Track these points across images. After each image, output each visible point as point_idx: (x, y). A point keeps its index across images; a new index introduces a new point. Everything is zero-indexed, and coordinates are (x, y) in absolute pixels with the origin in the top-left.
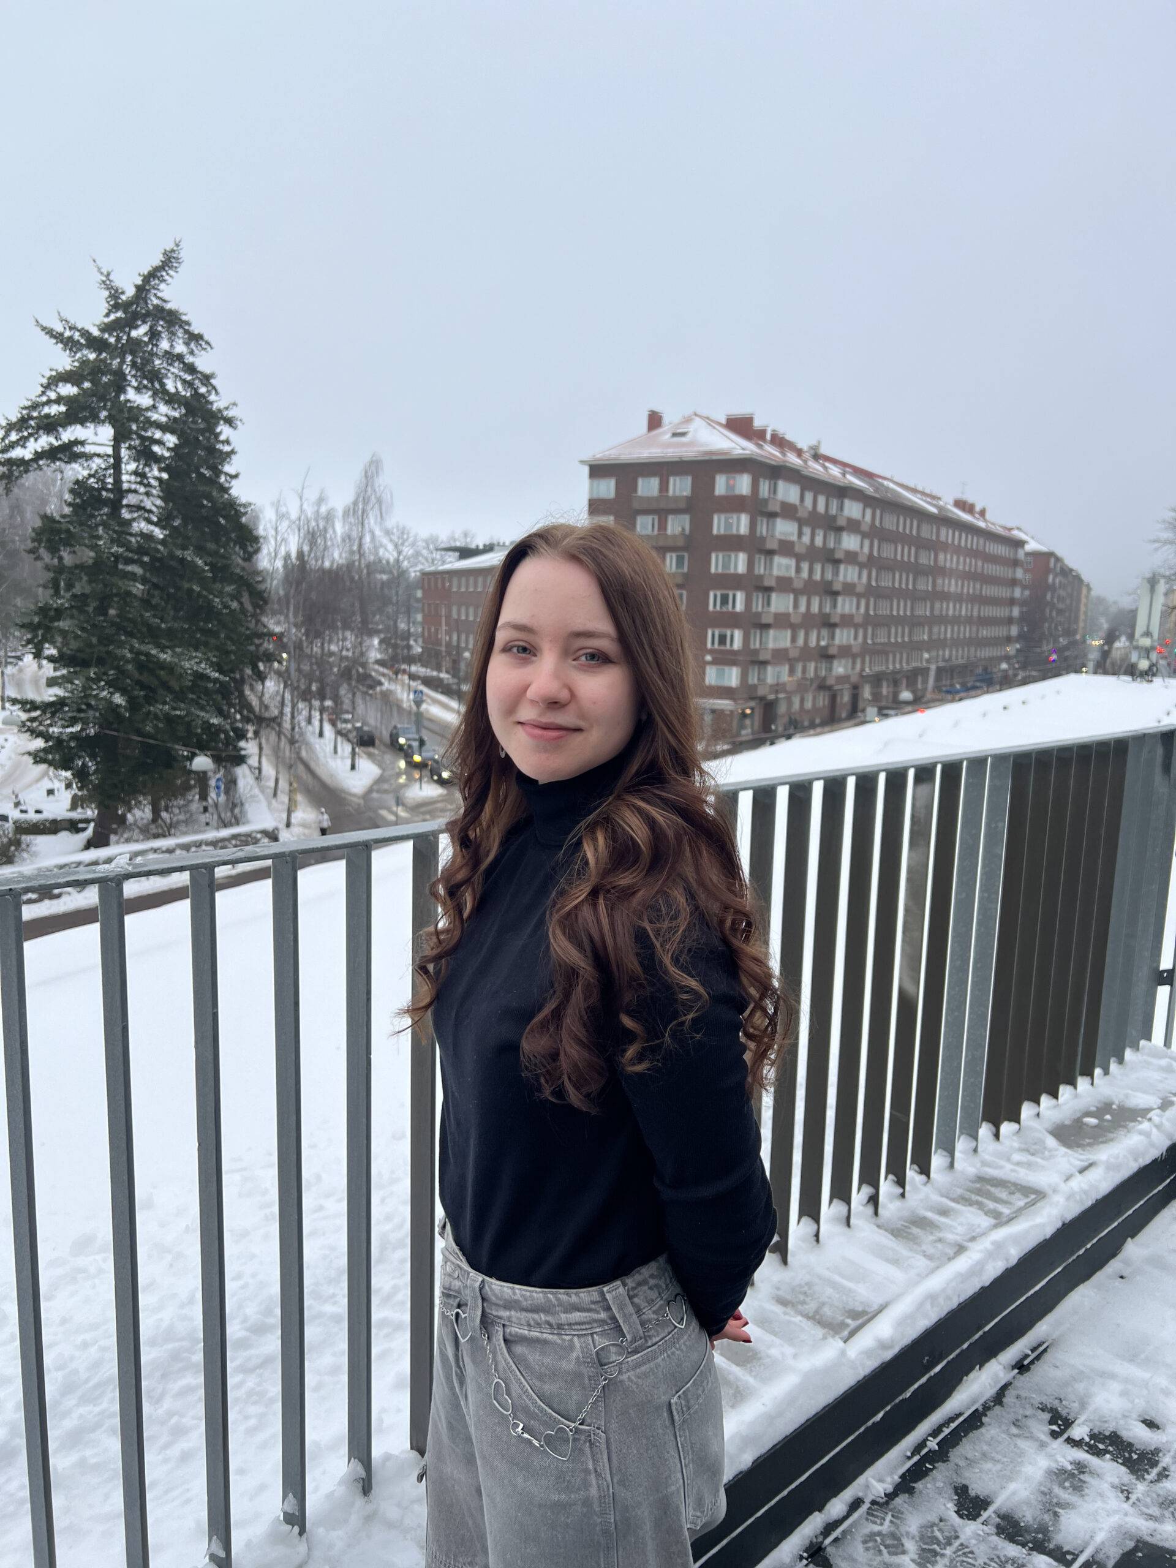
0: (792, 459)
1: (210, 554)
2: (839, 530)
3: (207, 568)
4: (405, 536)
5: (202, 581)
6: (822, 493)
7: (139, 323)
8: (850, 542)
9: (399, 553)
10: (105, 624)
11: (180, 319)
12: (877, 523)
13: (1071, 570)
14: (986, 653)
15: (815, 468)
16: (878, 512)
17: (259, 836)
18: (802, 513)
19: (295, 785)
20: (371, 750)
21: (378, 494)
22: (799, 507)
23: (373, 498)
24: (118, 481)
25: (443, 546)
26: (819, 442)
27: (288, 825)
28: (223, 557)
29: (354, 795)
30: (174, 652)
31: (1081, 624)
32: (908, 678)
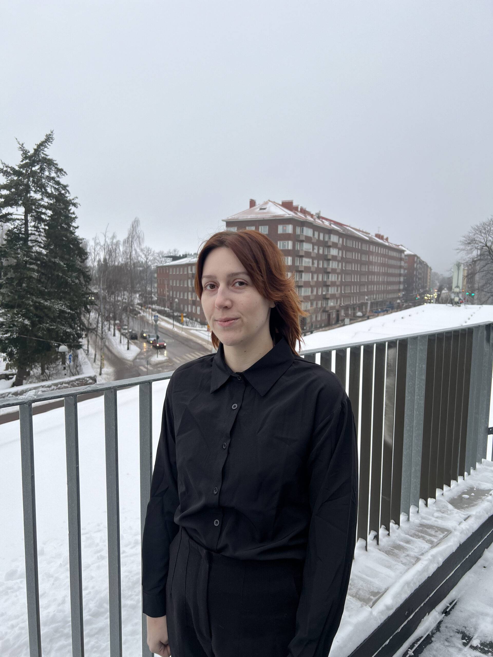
0: (309, 218)
1: (66, 260)
2: (329, 247)
3: (65, 266)
4: (149, 252)
5: (64, 272)
6: (322, 232)
7: (36, 164)
8: (334, 252)
9: (147, 259)
10: (21, 290)
11: (53, 163)
12: (345, 244)
13: (423, 262)
14: (391, 296)
15: (319, 222)
16: (345, 240)
17: (88, 379)
18: (314, 241)
19: (103, 357)
20: (136, 341)
21: (138, 234)
22: (313, 238)
23: (136, 237)
24: (27, 230)
25: (166, 255)
26: (320, 211)
27: (100, 374)
28: (72, 261)
29: (129, 361)
30: (51, 301)
31: (428, 284)
32: (359, 307)
